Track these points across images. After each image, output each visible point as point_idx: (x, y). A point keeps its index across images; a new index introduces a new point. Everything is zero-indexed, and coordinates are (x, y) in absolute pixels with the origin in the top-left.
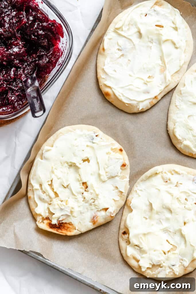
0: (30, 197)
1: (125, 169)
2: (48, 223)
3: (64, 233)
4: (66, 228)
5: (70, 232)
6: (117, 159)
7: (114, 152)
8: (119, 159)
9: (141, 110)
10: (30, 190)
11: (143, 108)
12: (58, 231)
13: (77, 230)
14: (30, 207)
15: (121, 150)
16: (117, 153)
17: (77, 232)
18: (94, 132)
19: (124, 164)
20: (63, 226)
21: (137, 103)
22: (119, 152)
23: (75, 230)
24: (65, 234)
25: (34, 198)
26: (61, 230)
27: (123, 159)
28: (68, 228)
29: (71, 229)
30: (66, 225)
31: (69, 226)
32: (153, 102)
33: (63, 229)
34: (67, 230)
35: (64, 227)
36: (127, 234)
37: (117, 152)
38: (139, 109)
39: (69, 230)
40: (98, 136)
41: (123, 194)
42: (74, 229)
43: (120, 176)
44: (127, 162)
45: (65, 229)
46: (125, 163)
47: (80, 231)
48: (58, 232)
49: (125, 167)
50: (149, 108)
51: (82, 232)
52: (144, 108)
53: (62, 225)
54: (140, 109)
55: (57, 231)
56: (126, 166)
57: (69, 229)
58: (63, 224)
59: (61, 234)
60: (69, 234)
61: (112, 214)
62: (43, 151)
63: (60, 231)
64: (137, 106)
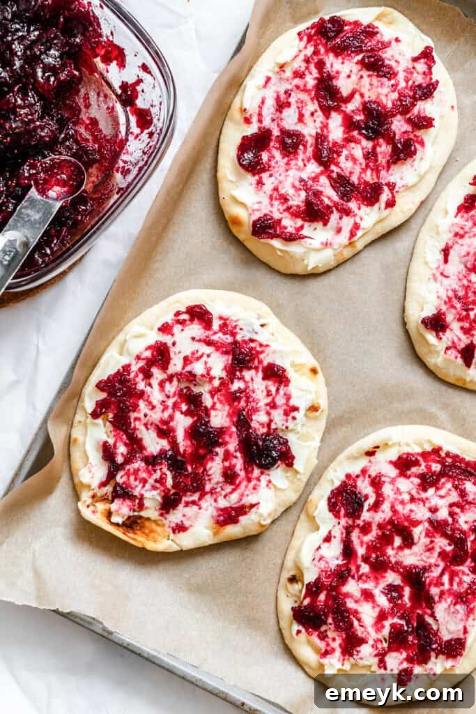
0: (75, 440)
1: (316, 418)
2: (105, 510)
3: (140, 542)
4: (147, 531)
5: (155, 541)
6: (302, 390)
7: (296, 371)
8: (306, 391)
9: (313, 268)
10: (80, 422)
11: (317, 266)
12: (127, 533)
13: (172, 540)
14: (72, 464)
15: (314, 371)
16: (304, 377)
17: (170, 546)
18: (259, 315)
19: (316, 405)
20: (142, 525)
21: (305, 253)
22: (309, 374)
23: (168, 539)
24: (140, 546)
25: (84, 444)
26: (135, 534)
27: (316, 392)
28: (152, 531)
29: (159, 535)
30: (147, 524)
31: (154, 526)
32: (342, 255)
33: (138, 532)
34: (147, 535)
35: (142, 527)
36: (299, 583)
37: (304, 374)
38: (307, 266)
39: (154, 537)
40: (265, 327)
41: (299, 476)
42: (164, 537)
43: (298, 433)
44: (323, 403)
45: (143, 533)
46: (318, 403)
47: (178, 545)
48: (128, 536)
49: (317, 414)
50: (331, 267)
51: (184, 549)
52: (320, 265)
53: (139, 521)
54: (310, 268)
55: (124, 534)
56: (320, 411)
57: (152, 535)
58: (142, 520)
59: (132, 542)
60: (151, 546)
61: (265, 520)
62: (126, 335)
63: (131, 535)
64: (304, 260)
